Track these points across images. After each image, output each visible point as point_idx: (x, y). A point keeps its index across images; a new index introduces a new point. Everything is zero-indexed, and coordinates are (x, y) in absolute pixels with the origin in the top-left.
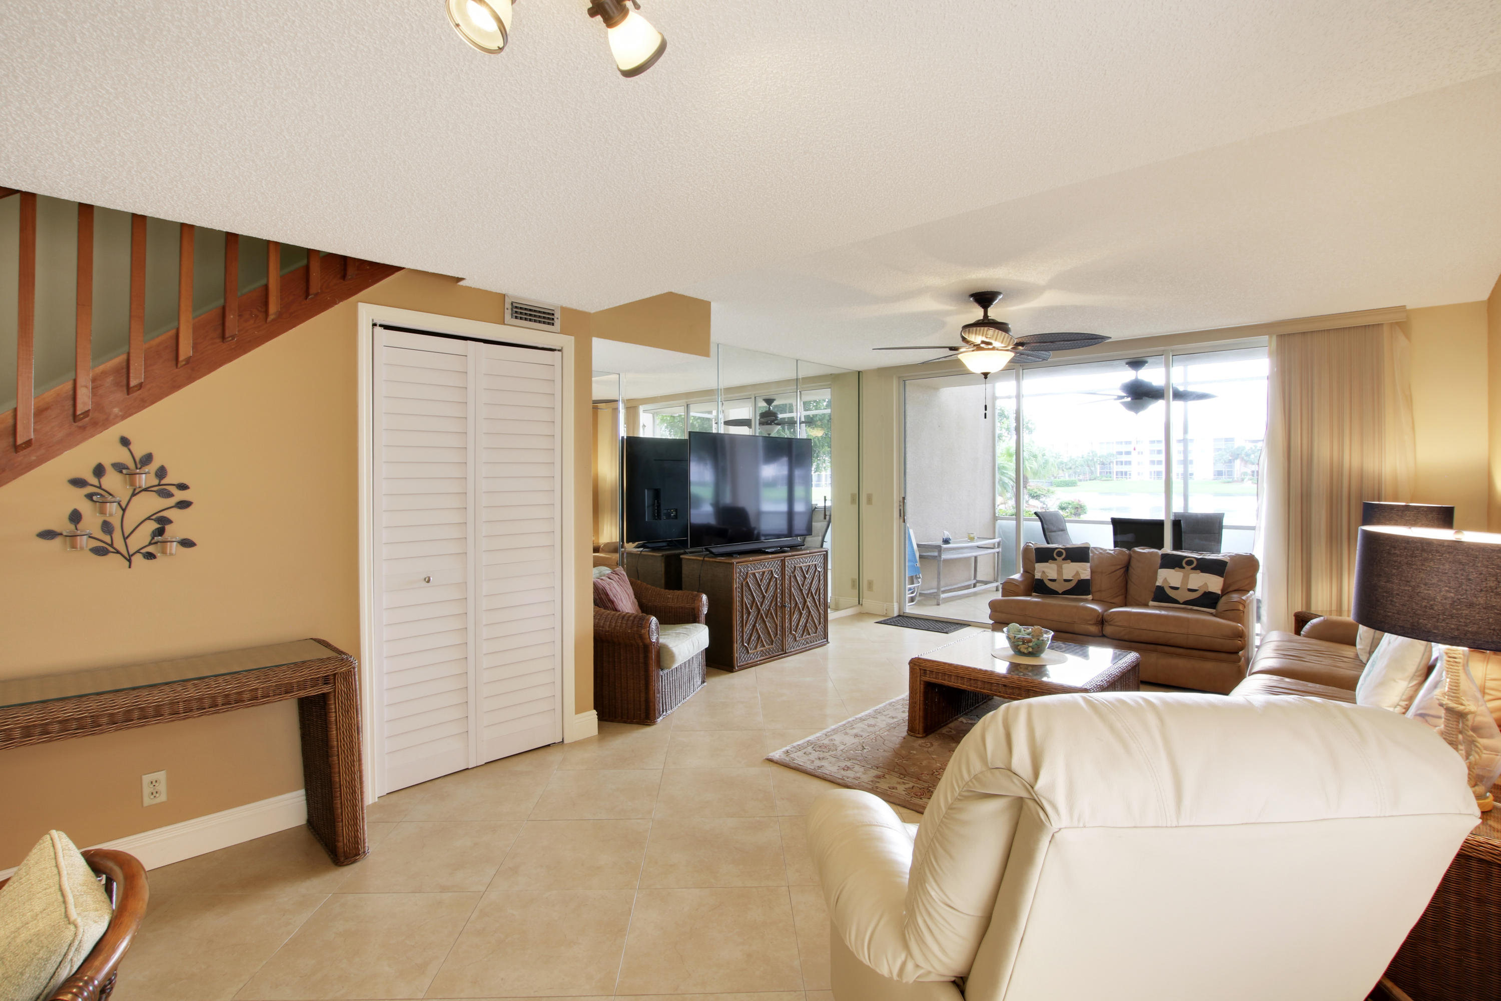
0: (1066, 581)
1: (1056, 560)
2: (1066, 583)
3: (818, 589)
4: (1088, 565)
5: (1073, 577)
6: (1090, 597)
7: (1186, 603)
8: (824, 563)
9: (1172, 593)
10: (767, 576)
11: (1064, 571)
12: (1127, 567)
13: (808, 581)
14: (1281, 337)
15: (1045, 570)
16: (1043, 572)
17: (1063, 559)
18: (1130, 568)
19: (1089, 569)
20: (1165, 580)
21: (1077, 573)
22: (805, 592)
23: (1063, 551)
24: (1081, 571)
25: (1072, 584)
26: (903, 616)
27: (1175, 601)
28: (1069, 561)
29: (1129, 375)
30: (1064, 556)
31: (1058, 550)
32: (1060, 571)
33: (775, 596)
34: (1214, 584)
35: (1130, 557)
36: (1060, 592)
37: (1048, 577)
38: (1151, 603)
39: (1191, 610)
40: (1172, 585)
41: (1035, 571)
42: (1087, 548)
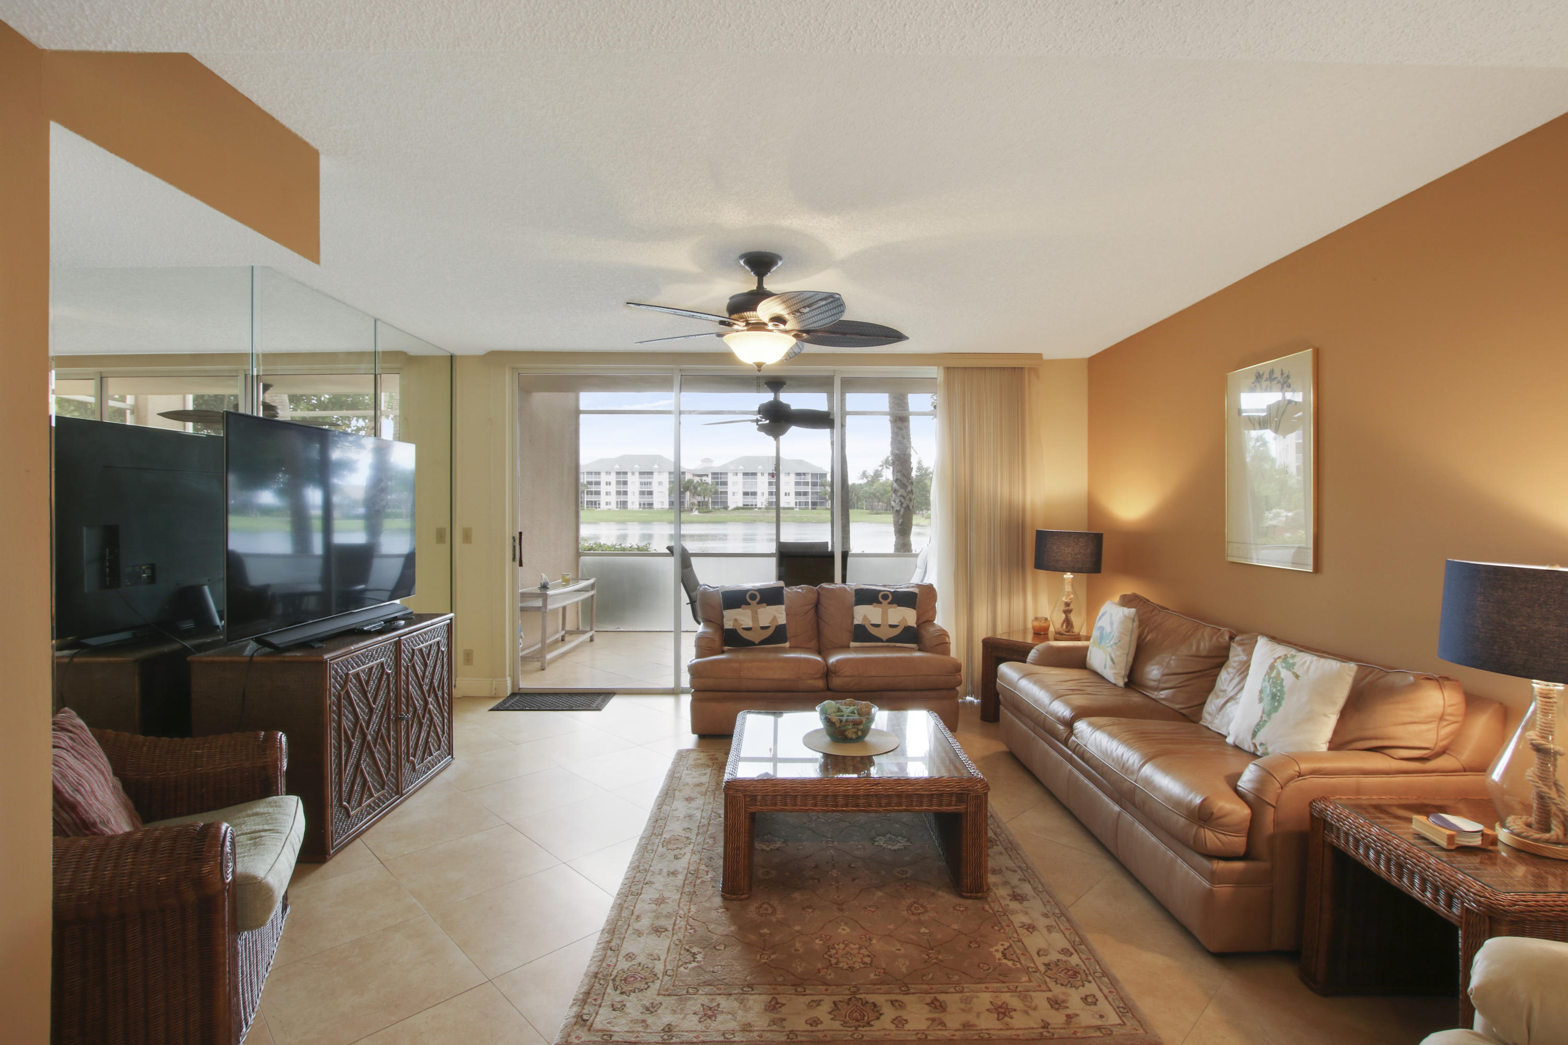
0: (763, 628)
1: (749, 604)
2: (764, 631)
3: (441, 680)
4: (783, 607)
5: (770, 623)
6: (787, 645)
7: (889, 640)
8: (448, 637)
9: (874, 631)
10: (376, 673)
11: (760, 617)
12: (817, 605)
13: (429, 669)
14: (948, 369)
15: (737, 617)
16: (736, 620)
17: (758, 603)
18: (819, 608)
19: (784, 612)
20: (865, 617)
21: (775, 618)
22: (426, 688)
23: (757, 593)
24: (778, 615)
25: (771, 631)
26: (521, 694)
27: (880, 640)
28: (765, 604)
29: (767, 397)
30: (758, 599)
31: (749, 593)
32: (755, 618)
33: (387, 705)
34: (906, 617)
35: (819, 594)
36: (757, 643)
37: (741, 625)
38: (853, 644)
39: (895, 647)
40: (872, 623)
41: (725, 620)
42: (782, 588)
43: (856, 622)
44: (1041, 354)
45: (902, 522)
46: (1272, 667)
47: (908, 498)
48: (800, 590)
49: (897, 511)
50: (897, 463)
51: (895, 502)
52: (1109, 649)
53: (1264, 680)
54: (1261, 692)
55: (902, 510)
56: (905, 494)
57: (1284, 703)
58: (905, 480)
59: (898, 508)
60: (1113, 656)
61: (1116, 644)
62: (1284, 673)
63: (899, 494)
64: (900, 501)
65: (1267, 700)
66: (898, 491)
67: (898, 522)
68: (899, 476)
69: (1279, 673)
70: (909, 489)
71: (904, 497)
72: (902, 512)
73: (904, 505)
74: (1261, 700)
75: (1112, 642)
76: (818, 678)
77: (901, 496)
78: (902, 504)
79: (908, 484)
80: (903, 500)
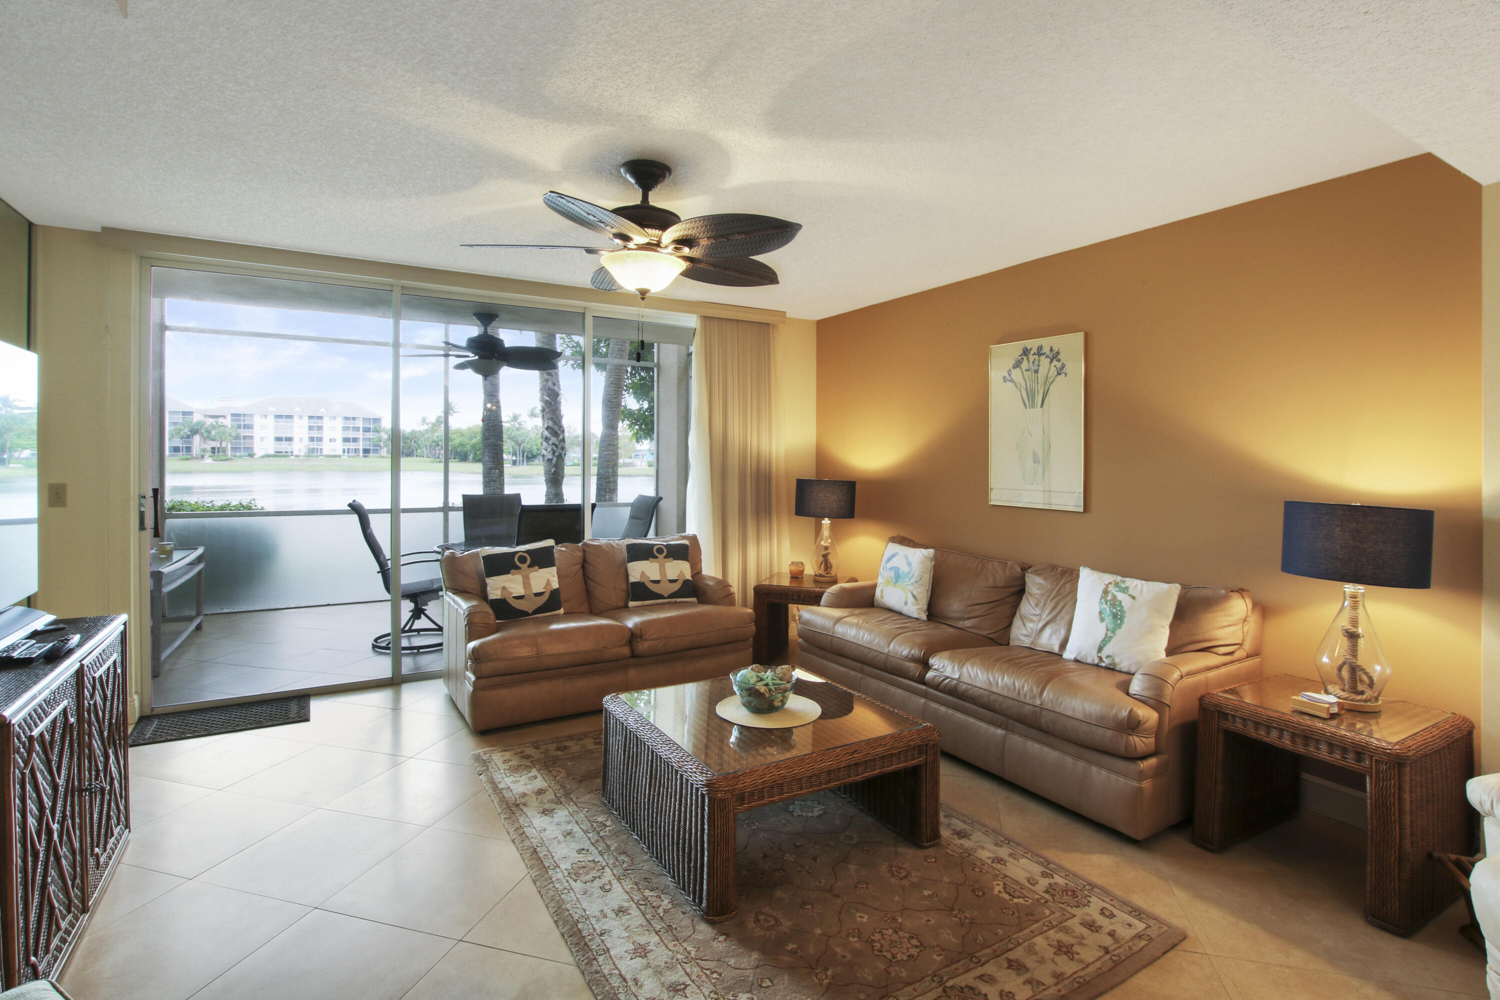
0: (537, 595)
1: (520, 568)
2: (538, 598)
4: (555, 568)
5: (544, 588)
6: (562, 611)
7: (671, 596)
9: (654, 588)
11: (532, 582)
12: (584, 564)
14: (705, 319)
15: (507, 585)
16: (504, 588)
17: (529, 566)
18: (587, 565)
19: (556, 575)
20: (643, 574)
21: (548, 583)
23: (527, 555)
24: (550, 579)
25: (545, 597)
26: (157, 717)
27: (660, 597)
28: (537, 567)
29: (477, 329)
30: (528, 562)
31: (517, 556)
32: (527, 584)
34: (679, 569)
35: (585, 552)
36: (530, 612)
37: (511, 593)
38: (632, 604)
39: (676, 602)
40: (652, 579)
41: (489, 589)
42: (552, 547)
43: (632, 579)
44: (785, 312)
45: (555, 471)
46: (1106, 592)
47: (560, 446)
48: (563, 549)
49: (548, 459)
50: (547, 410)
51: (546, 450)
52: (910, 588)
53: (1101, 603)
54: (1101, 613)
55: (555, 459)
56: (557, 443)
57: (1125, 620)
58: (556, 428)
59: (550, 457)
60: (915, 593)
61: (917, 582)
62: (1120, 596)
63: (550, 442)
64: (553, 450)
65: (1108, 620)
66: (550, 439)
67: (550, 471)
68: (550, 423)
69: (1114, 597)
70: (561, 437)
71: (556, 446)
72: (554, 461)
73: (556, 454)
74: (1102, 620)
75: (912, 581)
76: (622, 646)
77: (553, 444)
78: (554, 452)
79: (559, 432)
80: (555, 449)
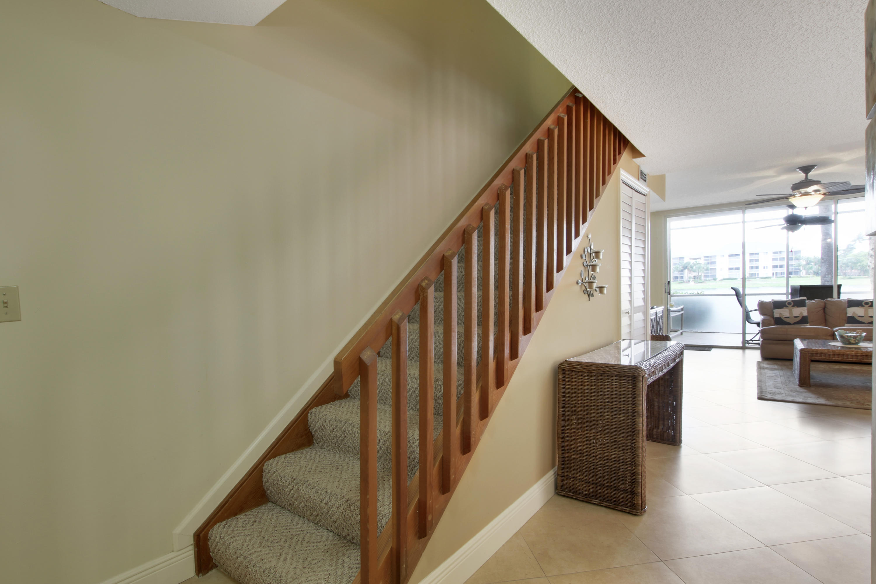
0: (795, 317)
1: (788, 307)
4: (806, 308)
5: (799, 315)
6: (808, 325)
9: (860, 319)
11: (794, 312)
12: (824, 309)
15: (781, 312)
16: (780, 314)
17: (793, 306)
18: (826, 309)
19: (806, 311)
20: (854, 313)
21: (801, 313)
23: (791, 302)
24: (803, 312)
25: (799, 318)
28: (796, 307)
29: (786, 212)
30: (792, 305)
31: (787, 302)
32: (791, 312)
35: (825, 303)
36: (792, 323)
37: (783, 316)
38: (847, 323)
40: (859, 315)
41: (774, 314)
42: (805, 300)
43: (848, 315)
48: (814, 302)
76: (829, 336)
